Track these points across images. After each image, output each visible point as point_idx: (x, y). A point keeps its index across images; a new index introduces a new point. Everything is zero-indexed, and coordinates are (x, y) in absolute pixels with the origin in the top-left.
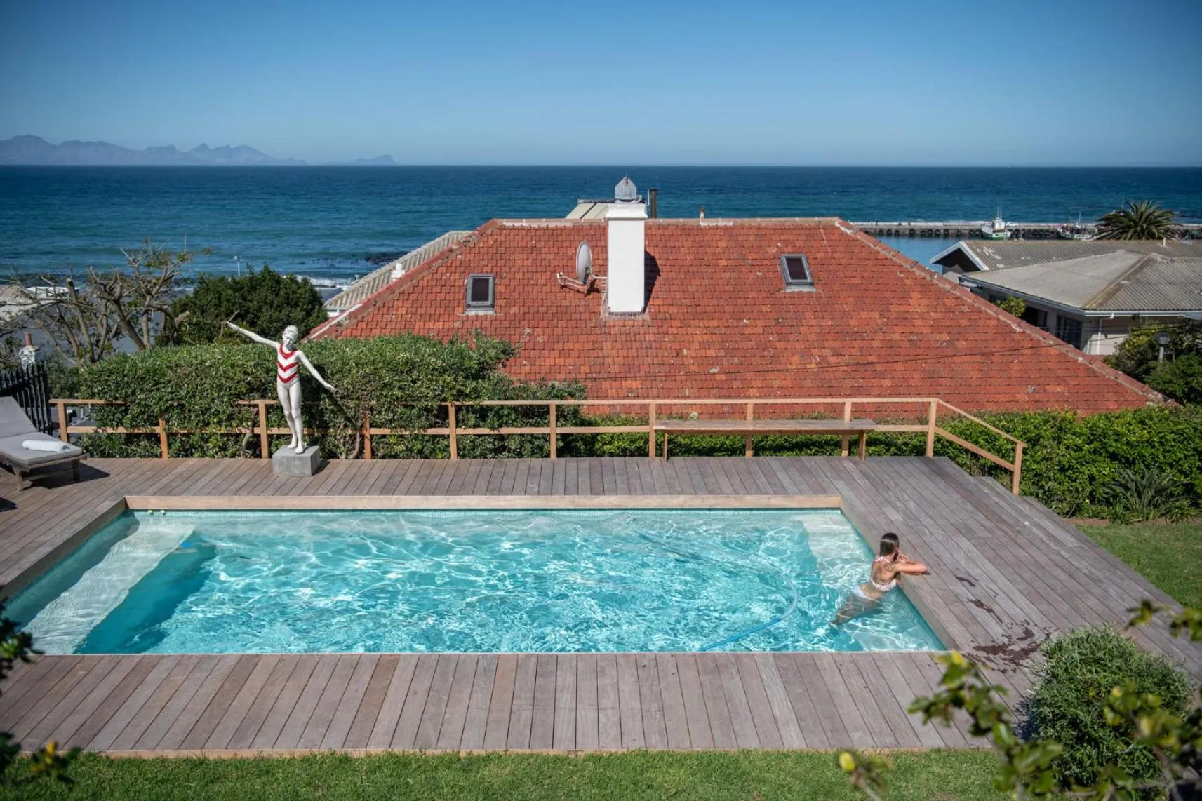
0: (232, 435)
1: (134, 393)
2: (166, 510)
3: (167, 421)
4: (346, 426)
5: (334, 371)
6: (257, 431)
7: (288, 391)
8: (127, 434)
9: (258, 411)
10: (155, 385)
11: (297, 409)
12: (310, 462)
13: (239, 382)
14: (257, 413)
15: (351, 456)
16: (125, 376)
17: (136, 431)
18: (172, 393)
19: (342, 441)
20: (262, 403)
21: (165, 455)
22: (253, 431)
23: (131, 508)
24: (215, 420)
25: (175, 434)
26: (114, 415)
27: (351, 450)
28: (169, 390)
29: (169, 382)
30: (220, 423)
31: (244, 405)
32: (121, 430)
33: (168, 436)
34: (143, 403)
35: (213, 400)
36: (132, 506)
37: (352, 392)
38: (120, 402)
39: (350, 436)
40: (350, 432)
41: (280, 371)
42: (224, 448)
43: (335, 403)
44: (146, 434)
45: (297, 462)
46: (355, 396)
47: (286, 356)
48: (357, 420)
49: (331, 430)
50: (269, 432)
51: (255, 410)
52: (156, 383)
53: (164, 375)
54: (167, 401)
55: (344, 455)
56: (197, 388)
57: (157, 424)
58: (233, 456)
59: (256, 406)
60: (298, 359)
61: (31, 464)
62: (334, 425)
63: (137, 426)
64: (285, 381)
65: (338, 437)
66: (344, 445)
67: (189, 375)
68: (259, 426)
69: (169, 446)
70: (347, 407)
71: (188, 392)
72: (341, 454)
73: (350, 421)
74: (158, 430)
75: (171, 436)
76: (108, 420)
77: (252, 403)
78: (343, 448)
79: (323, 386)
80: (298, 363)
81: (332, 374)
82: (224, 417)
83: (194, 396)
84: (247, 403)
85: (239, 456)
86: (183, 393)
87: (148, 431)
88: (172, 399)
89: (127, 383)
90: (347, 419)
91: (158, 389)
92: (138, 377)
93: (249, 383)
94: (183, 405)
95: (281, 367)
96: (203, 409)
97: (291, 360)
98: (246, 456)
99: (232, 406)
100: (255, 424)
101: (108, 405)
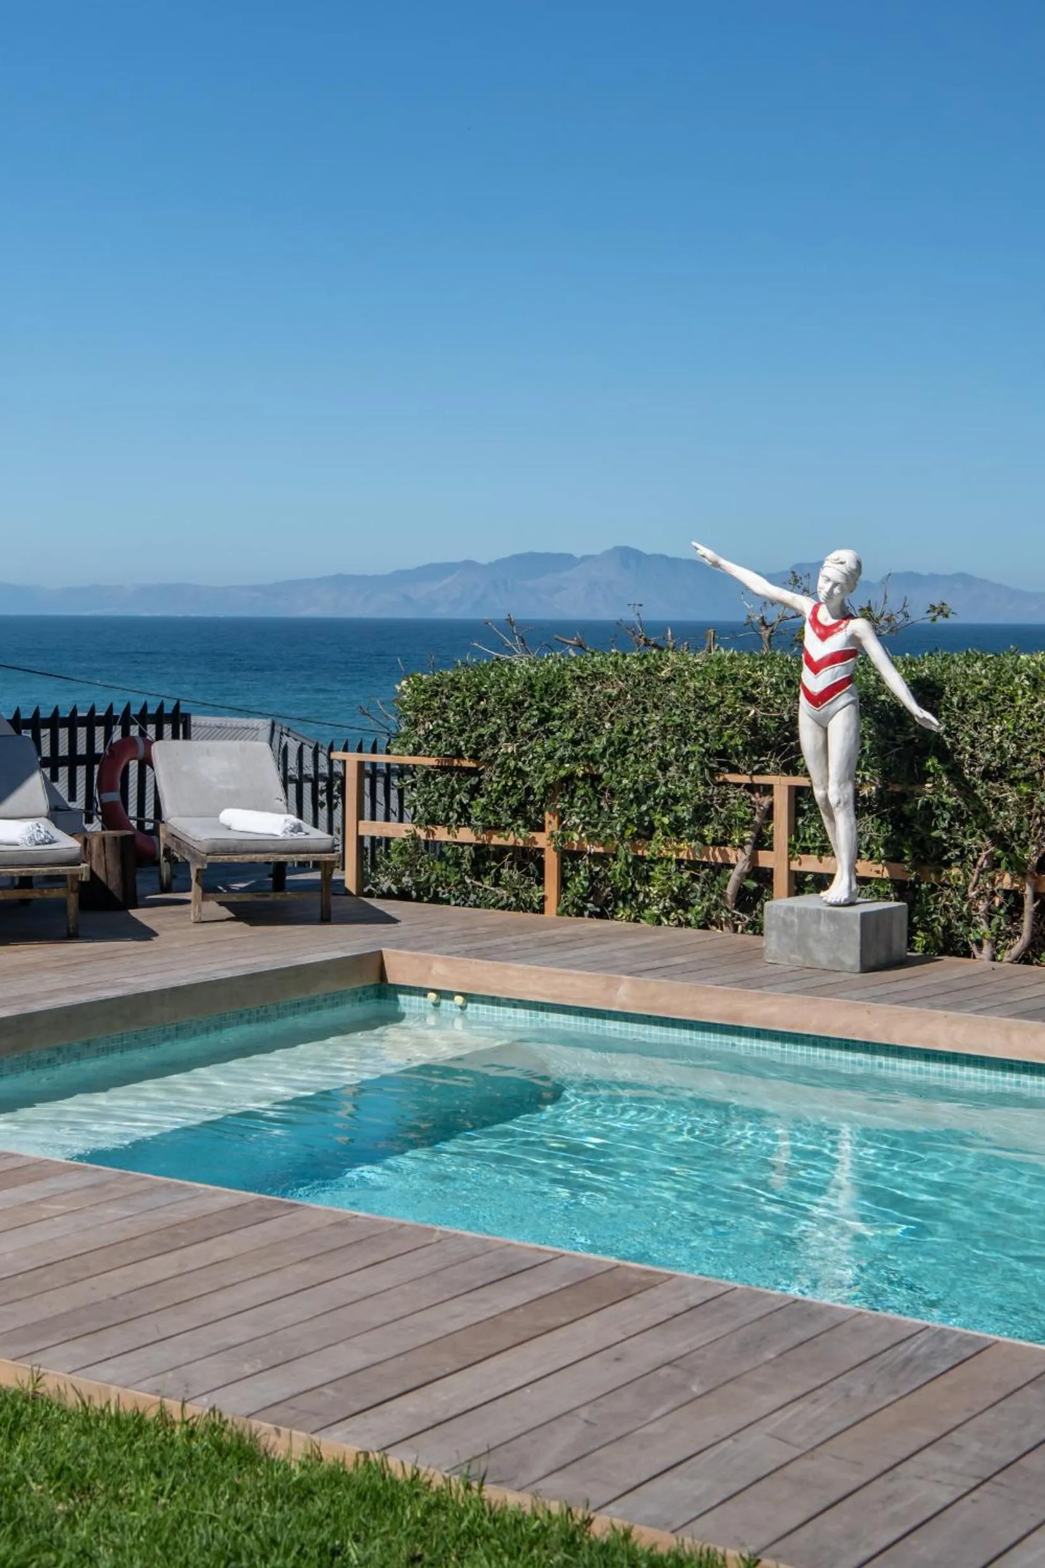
0: (705, 865)
1: (494, 739)
2: (469, 998)
3: (562, 816)
4: (995, 864)
5: (971, 697)
6: (766, 859)
7: (826, 730)
8: (477, 848)
9: (771, 805)
10: (541, 722)
11: (841, 782)
12: (857, 929)
13: (729, 719)
14: (769, 814)
15: (1007, 956)
16: (481, 699)
17: (496, 840)
18: (575, 742)
19: (982, 906)
20: (782, 784)
21: (551, 906)
22: (753, 858)
23: (391, 980)
24: (666, 820)
25: (578, 855)
26: (452, 796)
27: (1010, 936)
28: (569, 735)
29: (573, 714)
30: (677, 827)
31: (738, 785)
32: (466, 835)
33: (562, 860)
34: (512, 764)
35: (664, 766)
36: (395, 976)
37: (1015, 760)
38: (467, 763)
39: (1007, 893)
40: (1006, 881)
41: (807, 675)
42: (681, 901)
43: (966, 789)
44: (514, 848)
45: (824, 928)
46: (1019, 770)
47: (825, 633)
48: (1024, 845)
49: (955, 871)
50: (795, 866)
51: (766, 801)
52: (546, 717)
53: (564, 695)
54: (562, 760)
55: (987, 949)
56: (630, 733)
57: (541, 828)
58: (706, 923)
59: (768, 790)
60: (854, 639)
61: (213, 853)
62: (962, 857)
63: (497, 828)
64: (817, 700)
65: (972, 894)
66: (989, 919)
67: (618, 698)
68: (771, 848)
69: (563, 883)
70: (1000, 804)
71: (610, 743)
72: (979, 944)
73: (1006, 848)
74: (542, 840)
75: (569, 857)
76: (440, 807)
77: (759, 780)
78: (984, 927)
79: (911, 716)
80: (854, 652)
81: (963, 705)
82: (684, 811)
83: (624, 753)
84: (745, 779)
85: (719, 924)
86: (599, 744)
87: (521, 843)
88: (574, 758)
89: (484, 712)
90: (998, 839)
91: (549, 733)
92: (508, 701)
93: (754, 725)
94: (598, 778)
95: (809, 660)
96: (640, 786)
97: (837, 643)
98: (736, 927)
99: (706, 784)
100: (762, 842)
101: (444, 769)
